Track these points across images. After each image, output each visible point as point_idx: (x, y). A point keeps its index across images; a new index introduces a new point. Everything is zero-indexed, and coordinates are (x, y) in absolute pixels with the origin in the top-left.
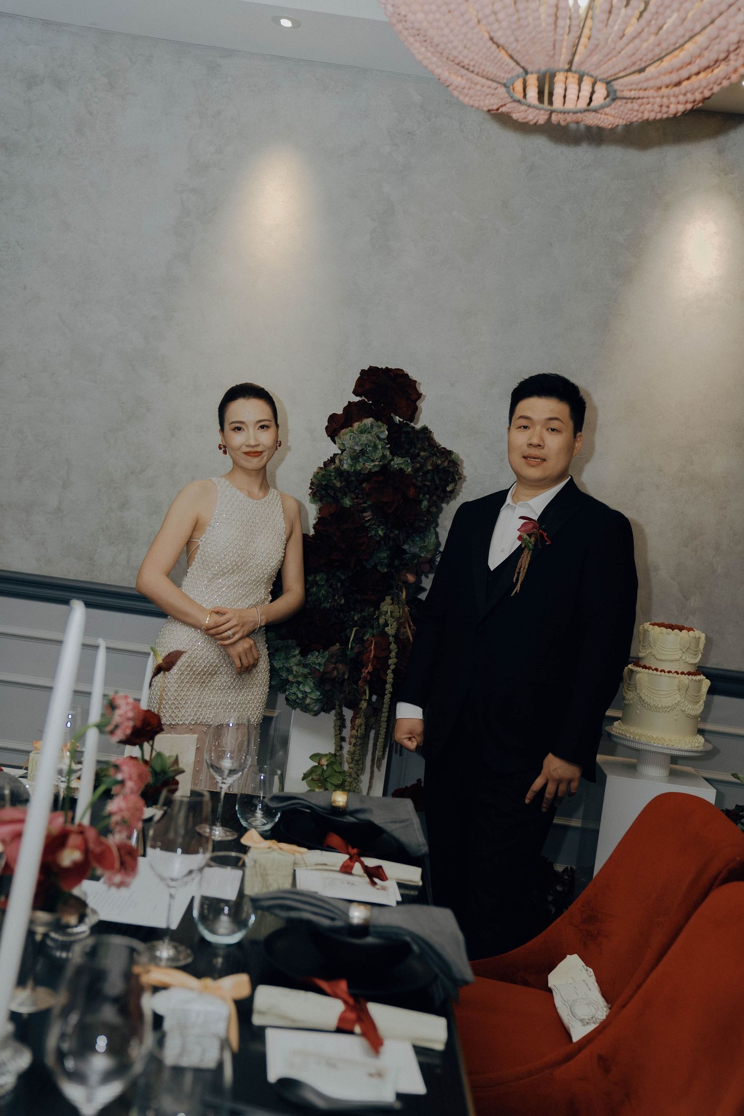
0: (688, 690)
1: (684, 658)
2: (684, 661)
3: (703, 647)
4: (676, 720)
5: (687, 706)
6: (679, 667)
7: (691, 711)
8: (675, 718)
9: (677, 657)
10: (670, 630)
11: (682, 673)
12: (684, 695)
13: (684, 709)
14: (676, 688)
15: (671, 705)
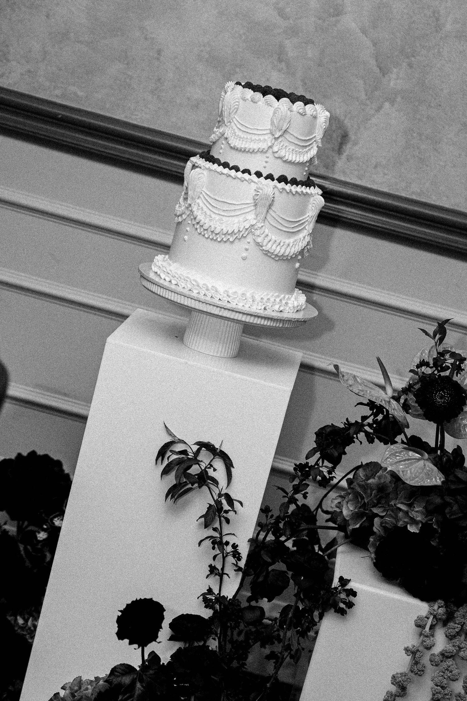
0: (273, 208)
1: (275, 149)
2: (276, 155)
3: (321, 136)
4: (244, 259)
5: (267, 235)
6: (265, 164)
7: (274, 247)
8: (244, 254)
9: (264, 146)
10: (259, 95)
11: (270, 177)
12: (263, 216)
13: (259, 240)
14: (250, 201)
15: (236, 231)
